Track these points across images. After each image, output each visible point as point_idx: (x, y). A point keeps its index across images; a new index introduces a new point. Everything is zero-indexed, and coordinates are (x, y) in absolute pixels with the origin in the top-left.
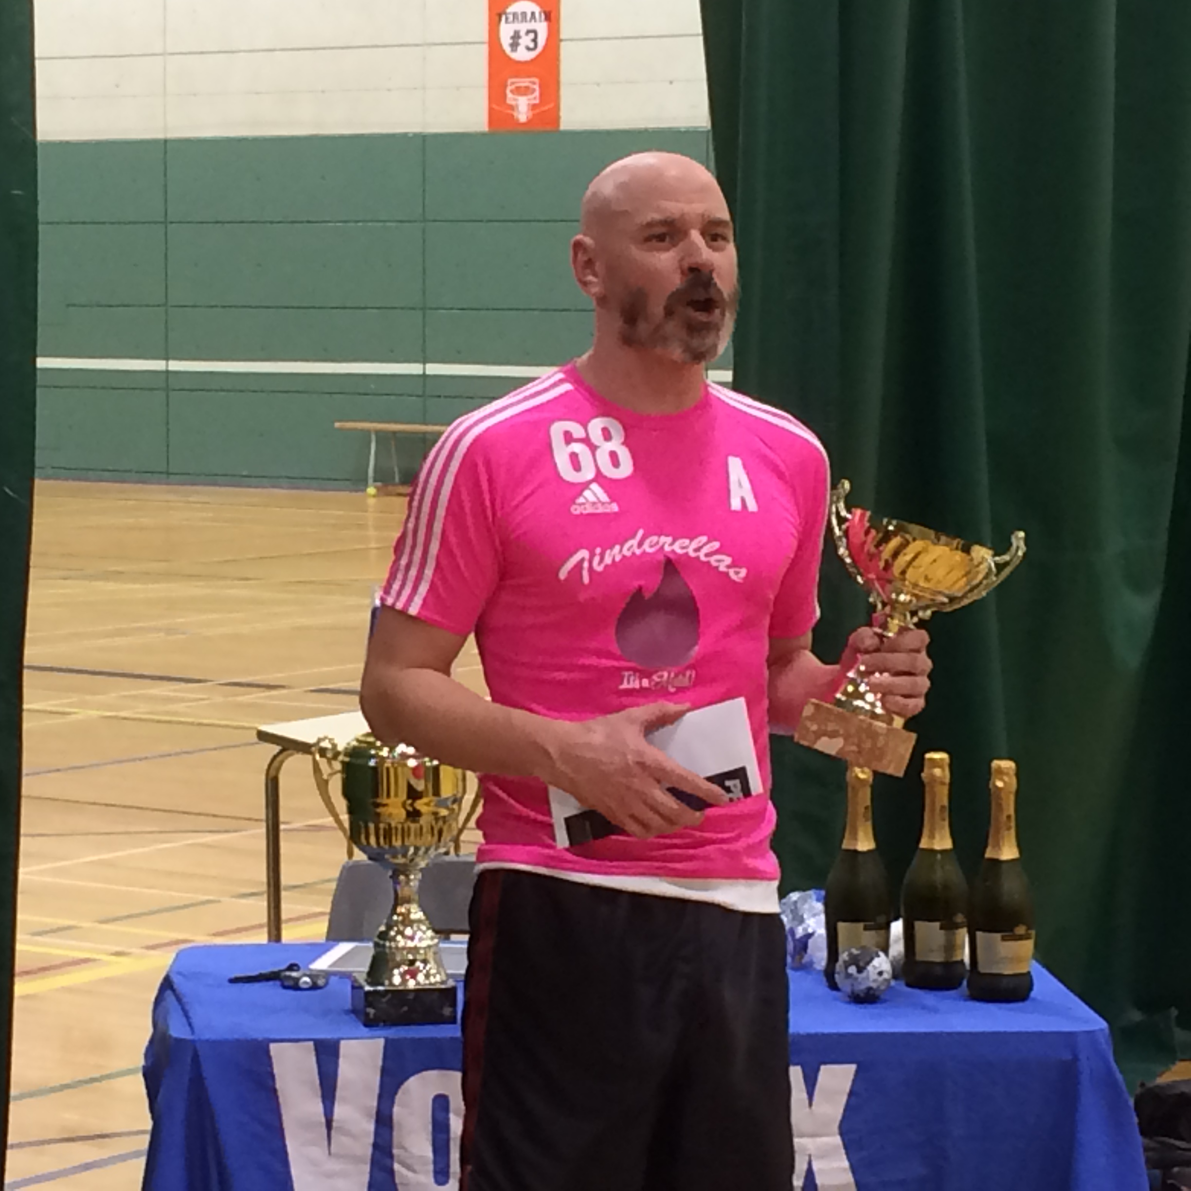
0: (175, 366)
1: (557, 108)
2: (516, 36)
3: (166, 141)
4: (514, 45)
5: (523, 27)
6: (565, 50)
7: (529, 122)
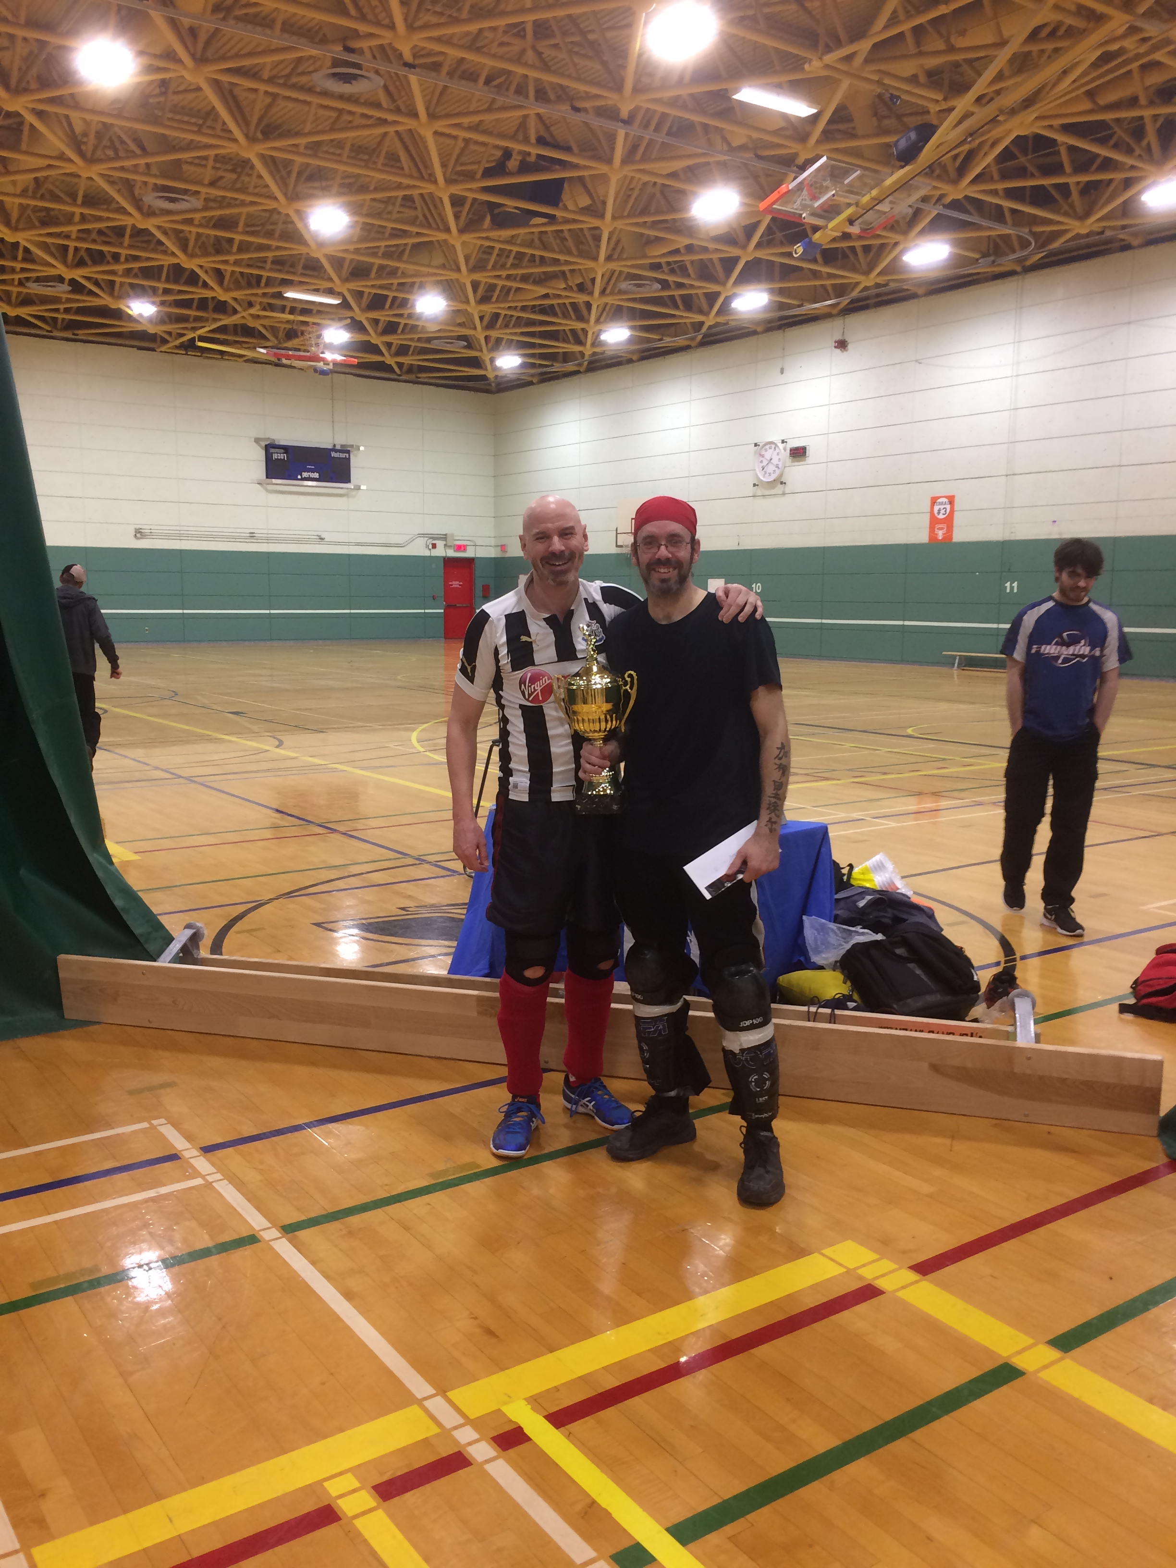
0: (824, 621)
1: (952, 535)
2: (939, 510)
3: (824, 547)
4: (939, 513)
5: (942, 507)
6: (956, 514)
7: (942, 539)
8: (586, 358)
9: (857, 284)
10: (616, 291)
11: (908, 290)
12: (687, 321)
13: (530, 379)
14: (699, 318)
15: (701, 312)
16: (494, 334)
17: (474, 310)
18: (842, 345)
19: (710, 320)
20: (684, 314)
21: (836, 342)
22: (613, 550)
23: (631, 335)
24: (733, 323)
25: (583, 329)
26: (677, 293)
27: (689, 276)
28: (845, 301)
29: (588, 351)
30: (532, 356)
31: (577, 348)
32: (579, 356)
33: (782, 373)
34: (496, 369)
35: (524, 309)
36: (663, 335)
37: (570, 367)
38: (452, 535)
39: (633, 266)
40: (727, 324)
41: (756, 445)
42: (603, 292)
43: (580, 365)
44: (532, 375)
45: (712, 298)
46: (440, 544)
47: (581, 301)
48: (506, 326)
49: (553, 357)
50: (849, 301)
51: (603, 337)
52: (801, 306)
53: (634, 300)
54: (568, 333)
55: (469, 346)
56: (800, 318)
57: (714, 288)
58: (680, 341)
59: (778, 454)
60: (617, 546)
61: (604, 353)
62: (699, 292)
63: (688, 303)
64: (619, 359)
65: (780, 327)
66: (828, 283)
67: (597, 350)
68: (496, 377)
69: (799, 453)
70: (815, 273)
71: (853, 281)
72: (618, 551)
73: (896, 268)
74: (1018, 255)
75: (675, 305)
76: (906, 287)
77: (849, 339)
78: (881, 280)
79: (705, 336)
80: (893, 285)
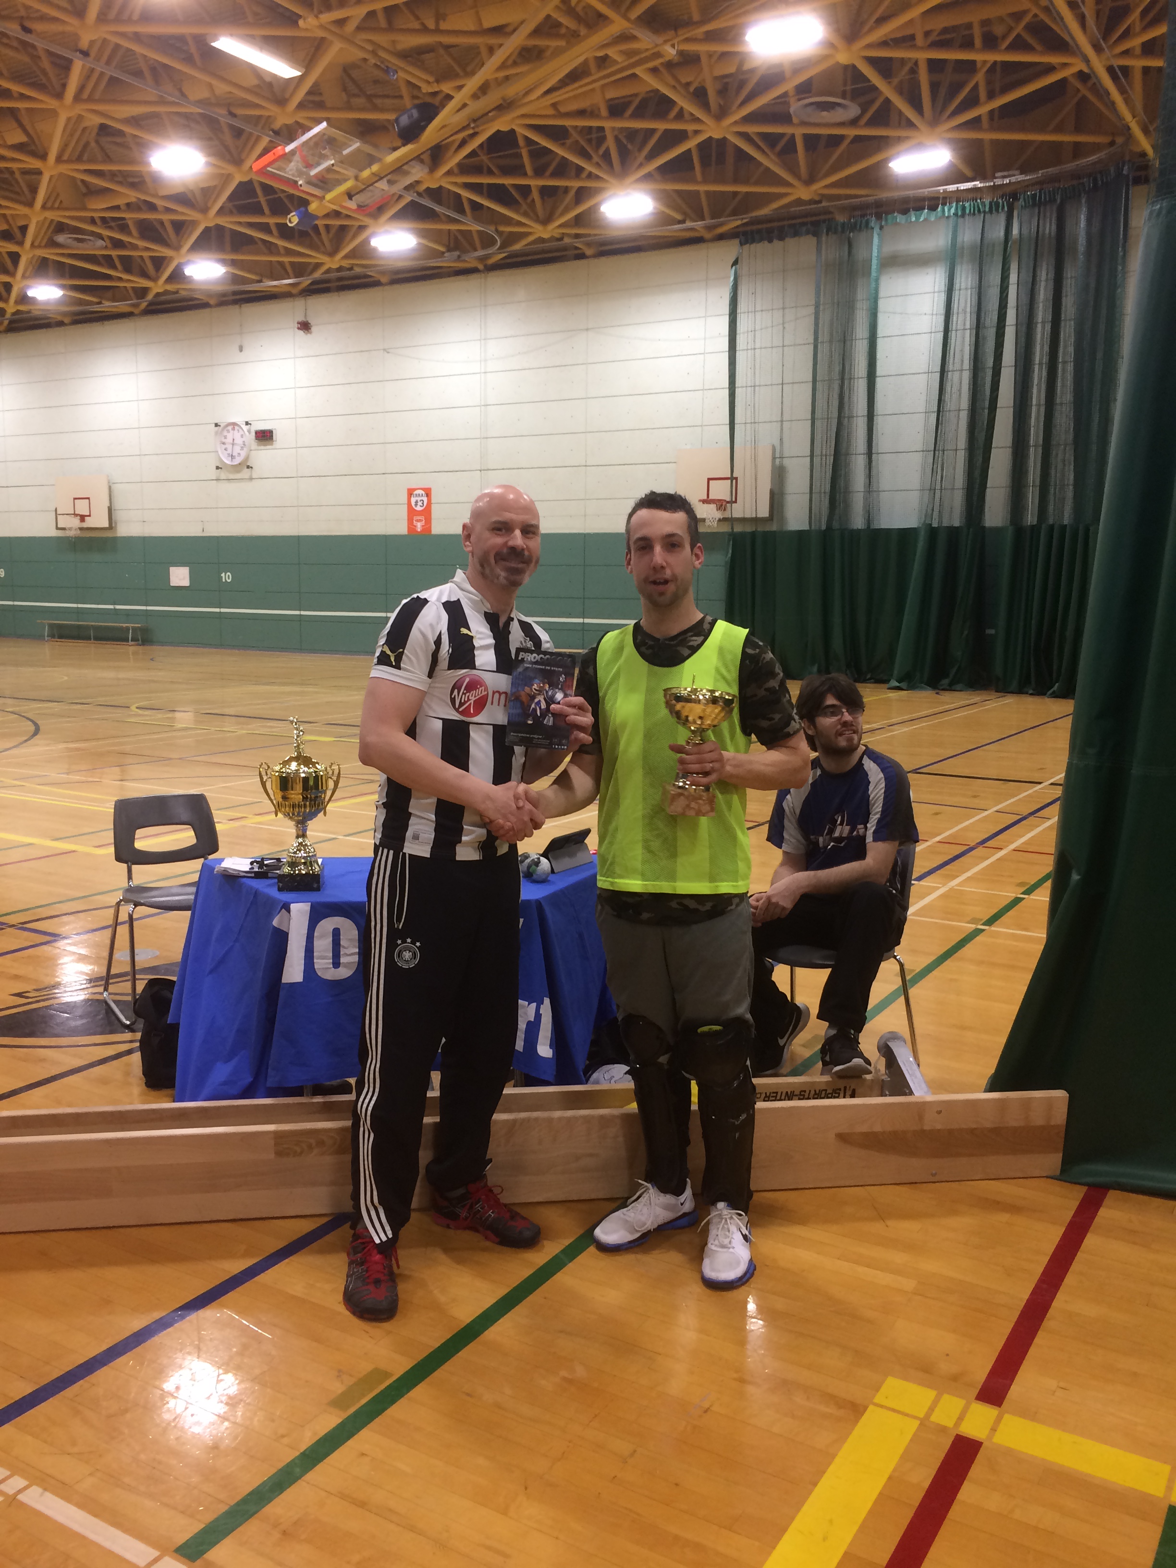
0: (303, 613)
1: (430, 527)
2: (417, 502)
3: (299, 536)
4: (416, 505)
5: (419, 499)
6: (433, 506)
7: (421, 531)
8: (8, 316)
9: (318, 266)
10: (49, 242)
11: (371, 276)
12: (128, 285)
14: (144, 283)
15: (144, 275)
18: (305, 326)
19: (158, 287)
20: (125, 276)
21: (298, 323)
22: (53, 533)
23: (63, 295)
24: (183, 293)
26: (114, 253)
27: (129, 234)
28: (306, 282)
29: (11, 308)
32: (2, 313)
33: (241, 350)
36: (100, 297)
39: (72, 218)
40: (177, 292)
41: (216, 425)
42: (34, 245)
43: (1, 323)
45: (159, 263)
50: (309, 282)
51: (31, 293)
52: (260, 281)
53: (71, 256)
56: (258, 294)
57: (165, 252)
58: (122, 306)
59: (242, 436)
60: (57, 528)
61: (29, 312)
62: (146, 254)
63: (128, 264)
64: (48, 321)
65: (236, 302)
66: (286, 260)
67: (24, 307)
69: (265, 436)
70: (271, 248)
71: (316, 261)
72: (60, 534)
73: (363, 252)
74: (481, 253)
75: (113, 267)
76: (370, 274)
77: (311, 321)
78: (346, 263)
79: (151, 304)
80: (357, 270)
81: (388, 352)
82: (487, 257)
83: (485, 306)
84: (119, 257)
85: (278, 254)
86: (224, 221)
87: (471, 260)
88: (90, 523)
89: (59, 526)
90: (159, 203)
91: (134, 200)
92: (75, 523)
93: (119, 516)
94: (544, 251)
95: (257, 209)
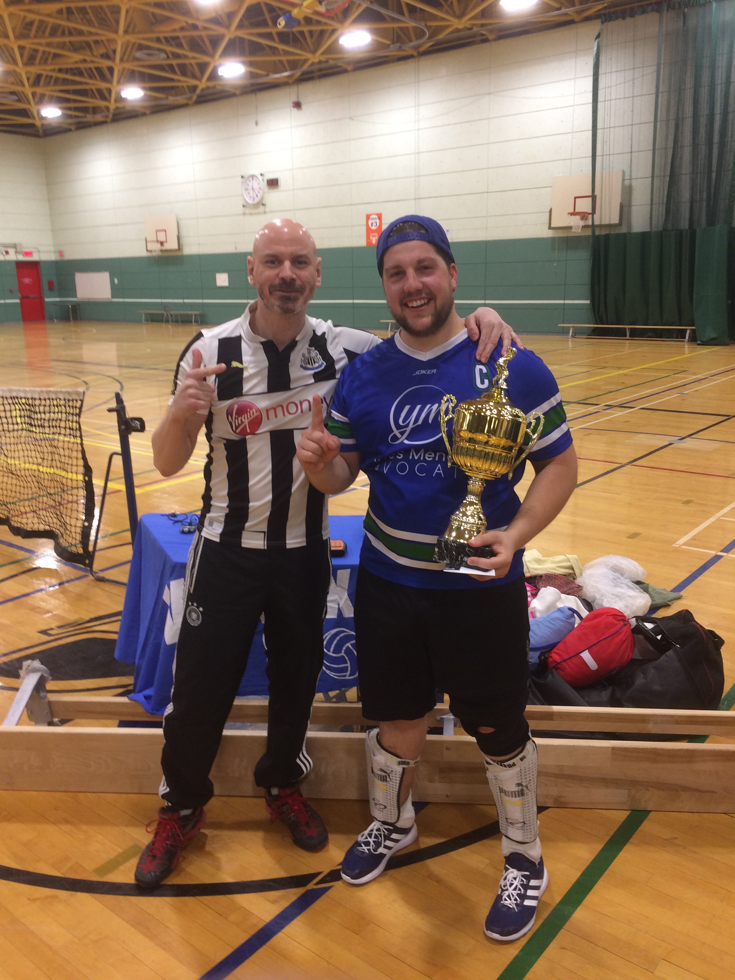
2: (372, 223)
4: (372, 225)
5: (374, 221)
8: (112, 110)
9: (306, 61)
10: (131, 58)
11: (340, 67)
12: (185, 85)
13: (68, 127)
14: (194, 82)
15: (194, 77)
16: (39, 90)
17: (22, 70)
18: (298, 105)
19: (202, 84)
20: (182, 79)
21: (293, 103)
22: (144, 254)
23: (145, 95)
24: (218, 88)
25: (106, 89)
26: (174, 62)
27: (182, 48)
28: (298, 73)
29: (112, 106)
30: (70, 109)
31: (103, 104)
32: (104, 109)
33: (257, 124)
34: (42, 118)
35: (60, 70)
36: (167, 94)
37: (99, 117)
38: (20, 244)
39: (144, 39)
40: (214, 87)
41: (242, 177)
42: (122, 60)
43: (107, 117)
44: (70, 124)
45: (203, 67)
46: (12, 251)
47: (104, 66)
48: (48, 84)
49: (85, 110)
50: (300, 73)
51: (124, 95)
52: (268, 75)
53: (144, 66)
54: (95, 91)
55: (19, 101)
56: (267, 85)
57: (205, 59)
58: (180, 100)
59: (259, 184)
60: (147, 250)
61: (124, 108)
62: (193, 62)
63: (184, 70)
64: (136, 113)
65: (253, 91)
66: (284, 58)
67: (120, 105)
68: (43, 125)
69: (273, 183)
70: (274, 51)
71: (303, 58)
72: (149, 254)
73: (334, 49)
74: (414, 43)
75: (173, 72)
76: (340, 64)
77: (302, 101)
78: (323, 58)
79: (199, 97)
80: (331, 62)
81: (352, 119)
82: (419, 46)
83: (418, 82)
84: (178, 65)
85: (279, 54)
86: (241, 33)
87: (408, 49)
88: (167, 246)
89: (149, 249)
90: (200, 24)
91: (184, 24)
92: (158, 247)
93: (185, 241)
94: (459, 39)
95: (264, 24)
